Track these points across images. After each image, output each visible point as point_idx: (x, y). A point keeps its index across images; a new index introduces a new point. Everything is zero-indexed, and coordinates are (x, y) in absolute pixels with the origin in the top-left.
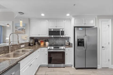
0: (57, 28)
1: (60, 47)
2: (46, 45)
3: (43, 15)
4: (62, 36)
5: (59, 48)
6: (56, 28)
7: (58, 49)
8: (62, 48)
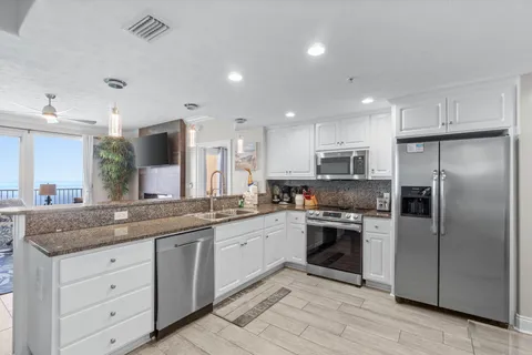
0: (343, 147)
1: (343, 213)
2: (297, 203)
3: (290, 115)
4: (356, 177)
5: (339, 216)
6: (339, 147)
7: (337, 219)
8: (352, 219)
